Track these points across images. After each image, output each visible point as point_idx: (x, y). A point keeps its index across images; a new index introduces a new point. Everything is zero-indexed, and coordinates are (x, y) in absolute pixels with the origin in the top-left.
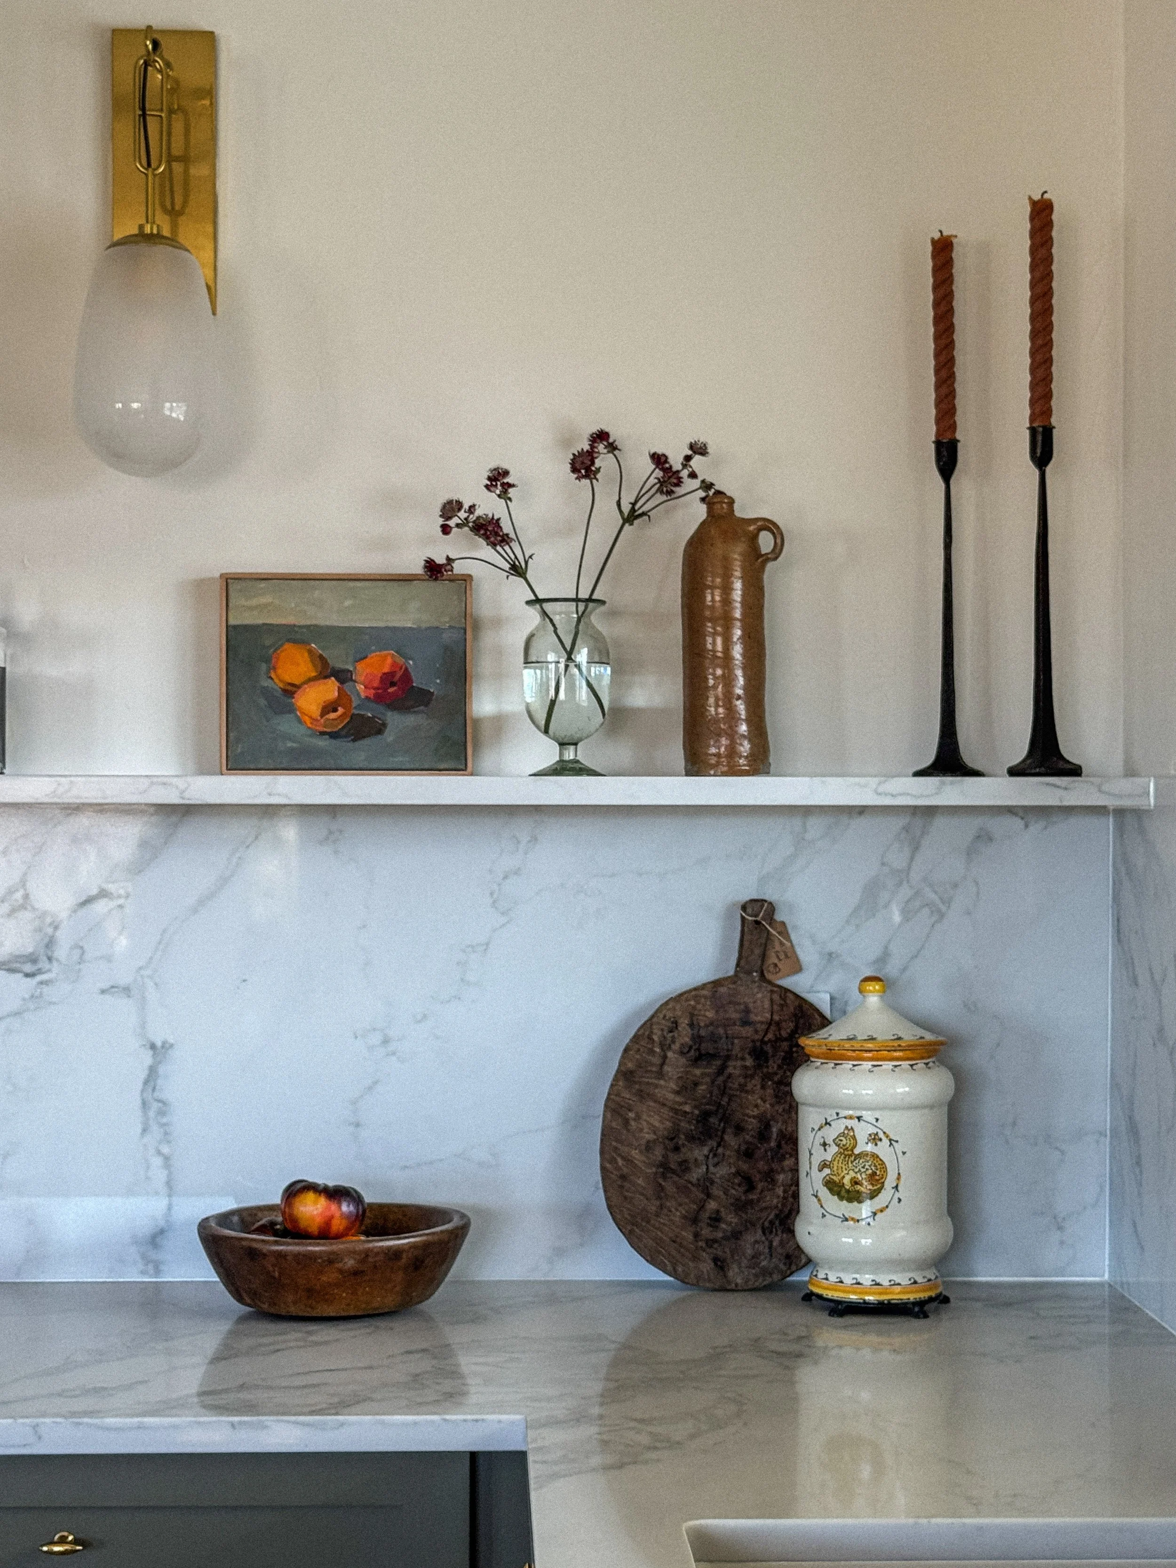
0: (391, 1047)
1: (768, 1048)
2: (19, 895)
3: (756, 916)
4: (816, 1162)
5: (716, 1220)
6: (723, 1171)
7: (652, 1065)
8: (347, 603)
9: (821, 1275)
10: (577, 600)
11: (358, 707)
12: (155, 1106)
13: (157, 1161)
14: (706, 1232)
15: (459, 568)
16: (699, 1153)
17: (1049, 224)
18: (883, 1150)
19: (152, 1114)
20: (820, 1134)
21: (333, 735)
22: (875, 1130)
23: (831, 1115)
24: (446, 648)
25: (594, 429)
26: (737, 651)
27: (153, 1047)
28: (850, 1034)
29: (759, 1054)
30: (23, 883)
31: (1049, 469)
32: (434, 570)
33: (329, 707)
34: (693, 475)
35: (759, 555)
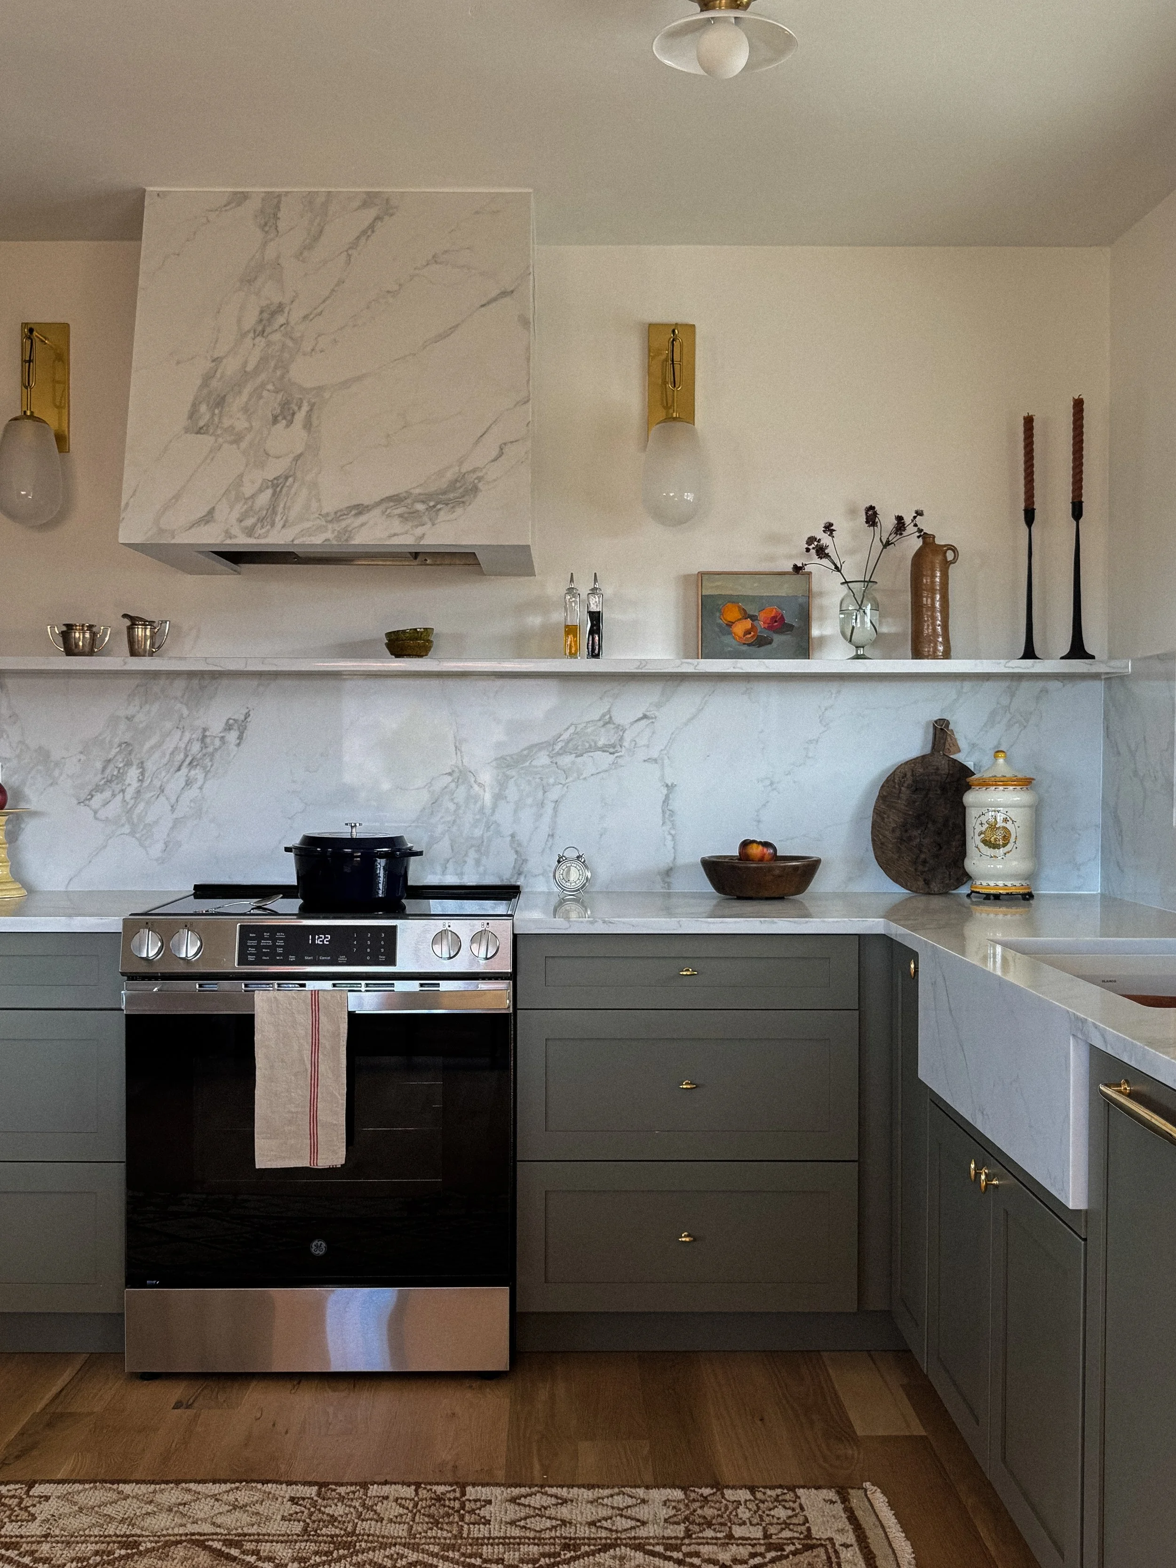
0: (774, 786)
1: (948, 786)
2: (608, 717)
3: (942, 726)
4: (977, 831)
5: (925, 862)
6: (926, 841)
7: (895, 793)
8: (756, 585)
9: (978, 883)
10: (864, 581)
11: (760, 632)
12: (668, 813)
13: (669, 837)
14: (920, 868)
15: (807, 569)
16: (916, 833)
17: (1082, 410)
18: (1009, 825)
19: (667, 816)
20: (979, 819)
21: (749, 645)
22: (1005, 816)
23: (984, 810)
24: (800, 605)
25: (868, 505)
26: (937, 605)
27: (667, 786)
28: (993, 774)
29: (944, 789)
30: (609, 711)
31: (1081, 521)
32: (797, 569)
33: (747, 632)
34: (916, 525)
35: (947, 562)
